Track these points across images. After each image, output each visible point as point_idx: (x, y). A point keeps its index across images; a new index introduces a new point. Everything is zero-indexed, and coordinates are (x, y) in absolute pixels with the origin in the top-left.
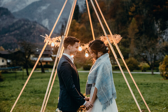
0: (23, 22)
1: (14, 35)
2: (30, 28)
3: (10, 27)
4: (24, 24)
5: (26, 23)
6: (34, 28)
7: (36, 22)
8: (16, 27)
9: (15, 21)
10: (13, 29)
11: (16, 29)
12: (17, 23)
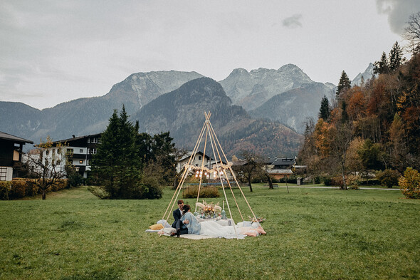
0: (261, 123)
1: (251, 140)
2: (271, 130)
3: (246, 129)
4: (263, 125)
5: (266, 123)
6: (275, 129)
7: (278, 122)
8: (253, 129)
9: (251, 122)
10: (250, 132)
11: (253, 133)
12: (254, 124)
